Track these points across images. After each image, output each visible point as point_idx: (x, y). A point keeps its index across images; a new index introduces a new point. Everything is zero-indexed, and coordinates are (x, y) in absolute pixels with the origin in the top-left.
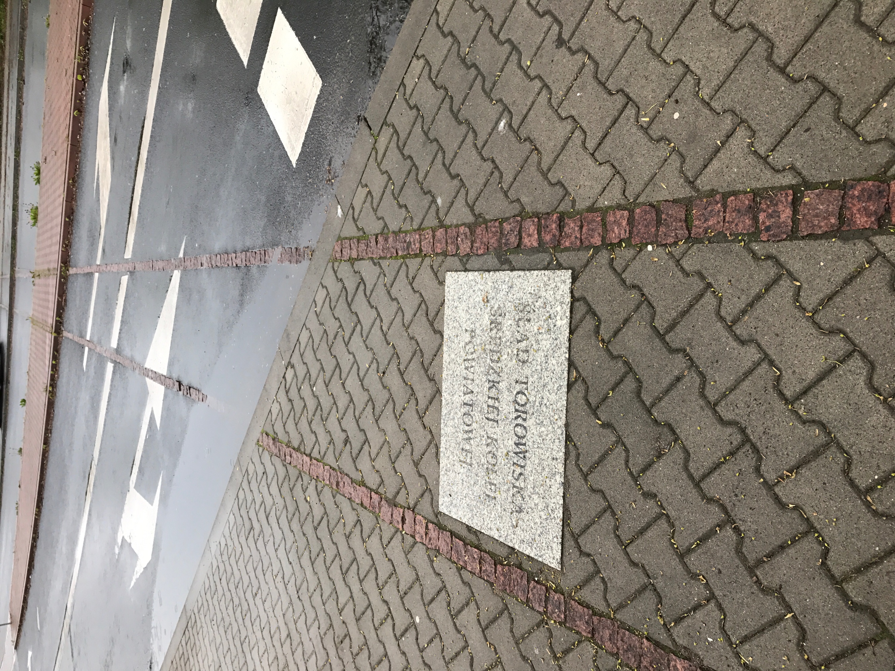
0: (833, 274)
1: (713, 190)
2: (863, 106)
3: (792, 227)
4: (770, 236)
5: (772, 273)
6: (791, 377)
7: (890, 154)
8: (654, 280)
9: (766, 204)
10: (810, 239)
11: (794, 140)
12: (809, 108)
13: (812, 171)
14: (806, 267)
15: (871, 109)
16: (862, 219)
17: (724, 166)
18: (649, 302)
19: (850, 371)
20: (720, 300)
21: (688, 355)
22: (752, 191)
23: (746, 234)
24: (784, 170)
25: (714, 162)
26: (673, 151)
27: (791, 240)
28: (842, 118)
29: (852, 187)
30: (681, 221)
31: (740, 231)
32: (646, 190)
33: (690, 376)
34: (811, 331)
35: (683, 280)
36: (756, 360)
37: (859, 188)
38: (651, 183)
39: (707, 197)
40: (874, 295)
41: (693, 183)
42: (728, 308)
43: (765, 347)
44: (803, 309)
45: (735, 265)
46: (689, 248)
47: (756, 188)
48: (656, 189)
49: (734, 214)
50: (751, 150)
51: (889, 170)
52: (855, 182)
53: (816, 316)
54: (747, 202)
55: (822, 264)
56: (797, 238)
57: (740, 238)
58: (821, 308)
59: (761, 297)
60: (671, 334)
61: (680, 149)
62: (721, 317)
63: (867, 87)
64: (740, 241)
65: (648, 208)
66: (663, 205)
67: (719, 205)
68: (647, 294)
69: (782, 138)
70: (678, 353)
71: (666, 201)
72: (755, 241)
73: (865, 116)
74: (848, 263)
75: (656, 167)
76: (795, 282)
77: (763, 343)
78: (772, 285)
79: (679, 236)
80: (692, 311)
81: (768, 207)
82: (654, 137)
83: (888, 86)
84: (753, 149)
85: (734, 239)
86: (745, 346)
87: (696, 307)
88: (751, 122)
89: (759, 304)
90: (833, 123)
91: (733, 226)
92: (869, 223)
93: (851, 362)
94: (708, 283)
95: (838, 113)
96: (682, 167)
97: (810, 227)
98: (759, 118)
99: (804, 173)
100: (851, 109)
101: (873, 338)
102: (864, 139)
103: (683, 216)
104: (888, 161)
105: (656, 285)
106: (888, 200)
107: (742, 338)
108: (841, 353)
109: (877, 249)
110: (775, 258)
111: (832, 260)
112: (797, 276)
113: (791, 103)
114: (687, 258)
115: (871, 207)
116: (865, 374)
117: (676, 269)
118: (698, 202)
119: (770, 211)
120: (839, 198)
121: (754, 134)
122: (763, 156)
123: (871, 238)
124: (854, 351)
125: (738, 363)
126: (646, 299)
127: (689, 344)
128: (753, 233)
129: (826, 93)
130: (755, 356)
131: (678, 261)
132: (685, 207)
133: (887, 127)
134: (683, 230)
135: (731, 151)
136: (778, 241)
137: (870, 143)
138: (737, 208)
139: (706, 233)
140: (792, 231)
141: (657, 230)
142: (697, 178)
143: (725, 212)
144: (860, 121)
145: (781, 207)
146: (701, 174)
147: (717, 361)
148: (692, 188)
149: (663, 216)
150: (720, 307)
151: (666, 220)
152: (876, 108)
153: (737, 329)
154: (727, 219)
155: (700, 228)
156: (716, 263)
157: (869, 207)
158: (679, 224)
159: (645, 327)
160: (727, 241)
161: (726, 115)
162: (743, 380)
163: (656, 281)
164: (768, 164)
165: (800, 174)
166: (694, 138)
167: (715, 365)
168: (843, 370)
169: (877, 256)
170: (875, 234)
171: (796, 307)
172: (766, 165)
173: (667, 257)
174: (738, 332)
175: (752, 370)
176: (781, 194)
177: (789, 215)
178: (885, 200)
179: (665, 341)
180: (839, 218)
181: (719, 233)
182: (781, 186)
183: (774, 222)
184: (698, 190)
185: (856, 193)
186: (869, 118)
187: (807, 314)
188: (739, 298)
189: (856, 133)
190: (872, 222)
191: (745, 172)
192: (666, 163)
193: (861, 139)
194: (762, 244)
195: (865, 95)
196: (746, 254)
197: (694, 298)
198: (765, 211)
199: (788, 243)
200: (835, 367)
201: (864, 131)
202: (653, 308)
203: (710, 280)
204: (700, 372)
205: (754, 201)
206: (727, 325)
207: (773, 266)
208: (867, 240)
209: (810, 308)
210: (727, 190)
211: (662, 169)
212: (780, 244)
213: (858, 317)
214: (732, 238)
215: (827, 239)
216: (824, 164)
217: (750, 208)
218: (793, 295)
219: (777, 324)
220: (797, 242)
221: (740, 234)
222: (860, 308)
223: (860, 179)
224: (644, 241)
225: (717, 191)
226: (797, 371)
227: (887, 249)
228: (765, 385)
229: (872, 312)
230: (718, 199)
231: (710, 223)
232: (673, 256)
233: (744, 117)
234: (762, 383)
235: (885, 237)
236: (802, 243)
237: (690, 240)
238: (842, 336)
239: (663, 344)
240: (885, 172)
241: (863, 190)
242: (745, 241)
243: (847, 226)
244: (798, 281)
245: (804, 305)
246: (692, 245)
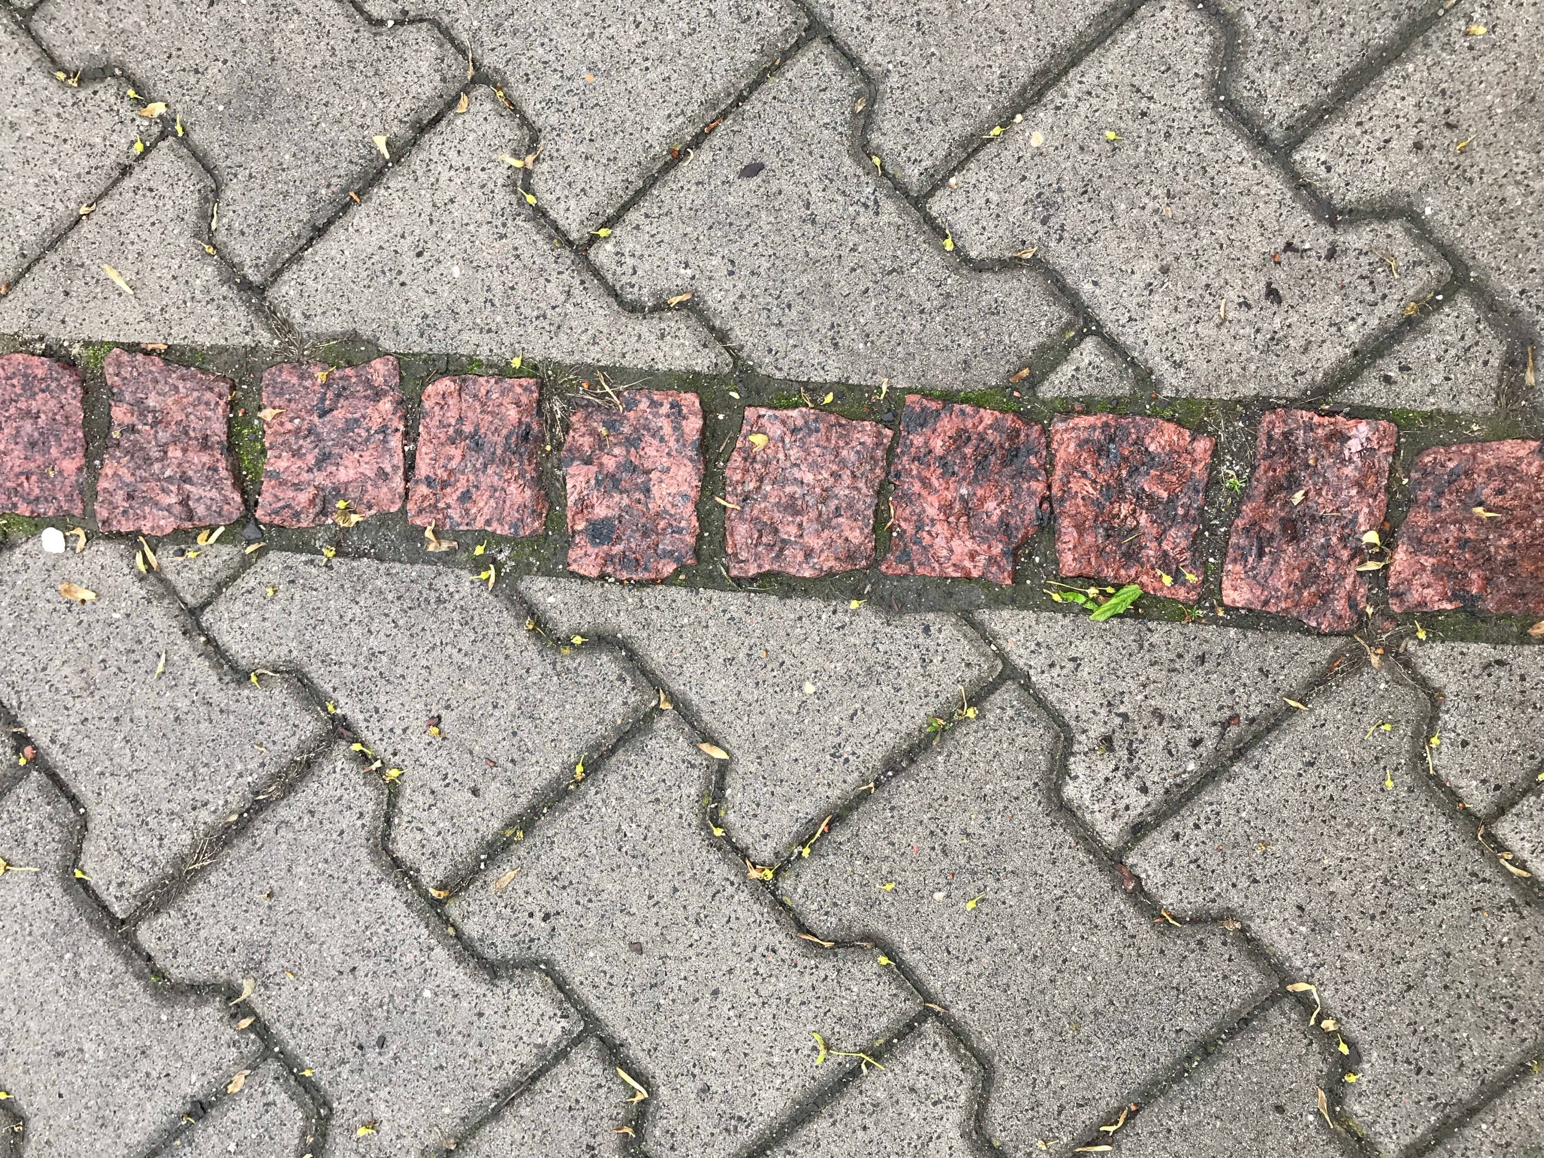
0: (848, 729)
1: (353, 338)
2: (959, 126)
3: (700, 538)
4: (608, 559)
5: (616, 705)
6: (695, 1111)
7: (1051, 323)
8: (76, 682)
9: (593, 432)
10: (763, 590)
11: (695, 197)
12: (754, 86)
13: (772, 331)
14: (752, 694)
15: (984, 143)
16: (955, 543)
17: (405, 244)
18: (53, 776)
19: (912, 1090)
20: (393, 792)
21: (245, 1010)
22: (532, 369)
23: (504, 539)
24: (660, 307)
25: (360, 216)
26: (163, 136)
27: (691, 585)
28: (878, 149)
29: (924, 420)
30: (205, 444)
31: (479, 524)
32: (28, 284)
33: (260, 1101)
34: (769, 940)
35: (219, 697)
36: (550, 1040)
37: (947, 425)
38: (53, 258)
39: (326, 362)
40: (997, 821)
41: (260, 290)
42: (430, 831)
43: (586, 993)
44: (735, 849)
45: (458, 658)
46: (246, 563)
47: (547, 361)
48: (77, 286)
49: (452, 450)
50: (521, 202)
51: (1044, 377)
52: (933, 405)
53: (787, 884)
54: (513, 414)
55: (809, 688)
56: (713, 581)
57: (479, 550)
58: (806, 852)
59: (567, 792)
60: (163, 919)
61: (197, 136)
62: (396, 863)
63: (975, 59)
64: (479, 565)
65: (40, 367)
66: (119, 365)
67: (386, 405)
68: (43, 741)
69: (651, 181)
70: (202, 1002)
71: (133, 348)
72: (549, 574)
73: (961, 166)
74: (905, 694)
75: (78, 190)
76: (705, 747)
77: (576, 977)
78: (613, 751)
79: (200, 510)
80: (264, 830)
81: (601, 443)
82: (66, 54)
83: (1044, 72)
84: (531, 199)
85: (451, 552)
86: (505, 985)
87: (283, 812)
88: (519, 90)
89: (562, 822)
90: (848, 165)
91: (452, 499)
92: (982, 560)
93: (914, 1058)
94: (333, 718)
95: (865, 128)
96: (206, 217)
97: (770, 547)
98: (555, 79)
99: (740, 334)
100: (914, 126)
101: (995, 973)
102: (957, 250)
103: (218, 429)
104: (1042, 346)
105: (88, 706)
106: (1049, 487)
107: (490, 954)
108: (879, 1024)
109: (1001, 655)
110: (624, 645)
111: (848, 678)
112: (715, 725)
113: (687, 50)
114: (238, 606)
115: (991, 505)
116: (963, 1098)
117: (184, 647)
118: (288, 377)
119: (610, 463)
120: (879, 453)
121: (535, 140)
122: (574, 236)
123: (983, 615)
124: (922, 1017)
125: (474, 1051)
126: (39, 762)
127: (253, 967)
128: (536, 540)
129: (817, 46)
130: (546, 1024)
131: (195, 612)
132: (223, 387)
133: (1044, 222)
134: (217, 485)
135: (434, 186)
136: (641, 584)
137: (979, 267)
138: (468, 428)
139: (324, 512)
140: (697, 552)
141: (91, 470)
142: (278, 274)
143: (410, 435)
144: (945, 180)
145: (651, 451)
146: (296, 258)
147: (382, 1042)
148: (259, 310)
149: (120, 414)
150: (388, 821)
151: (132, 429)
152: (1003, 141)
153: (467, 916)
154: (423, 468)
155: (298, 487)
156: (373, 642)
157: (983, 500)
158: (200, 459)
159: (37, 885)
160: (418, 556)
161: (410, 33)
162: (496, 1115)
163: (91, 687)
164: (596, 273)
165: (722, 336)
166: (267, 99)
167: (372, 1055)
168: (888, 1089)
169: (1002, 678)
170: (997, 601)
171: (714, 844)
172: (587, 276)
173: (138, 591)
174: (472, 928)
175: (534, 1079)
176: (654, 404)
177: (685, 488)
178: (1038, 487)
179: (136, 947)
180: (874, 530)
181: (384, 519)
182: (651, 372)
183: (627, 509)
184: (284, 327)
185: (938, 445)
186: (974, 173)
187: (754, 874)
188: (475, 792)
189: (929, 220)
190: (992, 560)
191: (498, 290)
192: (128, 183)
193: (949, 245)
194: (575, 585)
195: (965, 87)
196: (508, 619)
197: (273, 777)
198: (588, 462)
199: (679, 594)
200: (855, 1073)
201: (961, 222)
202: (73, 799)
203: (346, 706)
204: (302, 1081)
205: (540, 413)
206: (424, 894)
207: (621, 678)
208: (967, 618)
209: (765, 851)
210: (420, 346)
211: (108, 205)
212: (650, 595)
213: (938, 896)
214: (445, 546)
215: (827, 598)
216: (817, 315)
217: (525, 437)
218: (701, 796)
219: (636, 904)
220: (715, 594)
221: (481, 536)
222: (946, 863)
223: (948, 398)
224: (24, 509)
225: (372, 343)
226: (716, 1085)
227: (1041, 661)
228: (587, 1139)
229: (990, 881)
230: (379, 381)
231: (345, 474)
232: (171, 591)
233: (489, 60)
234: (578, 1129)
235: (1029, 616)
236: (735, 602)
237: (250, 531)
238: (884, 960)
239: (128, 959)
240: (1033, 383)
241: (960, 438)
242: (499, 567)
243: (900, 561)
244: (717, 744)
245: (744, 838)
246: (261, 553)
